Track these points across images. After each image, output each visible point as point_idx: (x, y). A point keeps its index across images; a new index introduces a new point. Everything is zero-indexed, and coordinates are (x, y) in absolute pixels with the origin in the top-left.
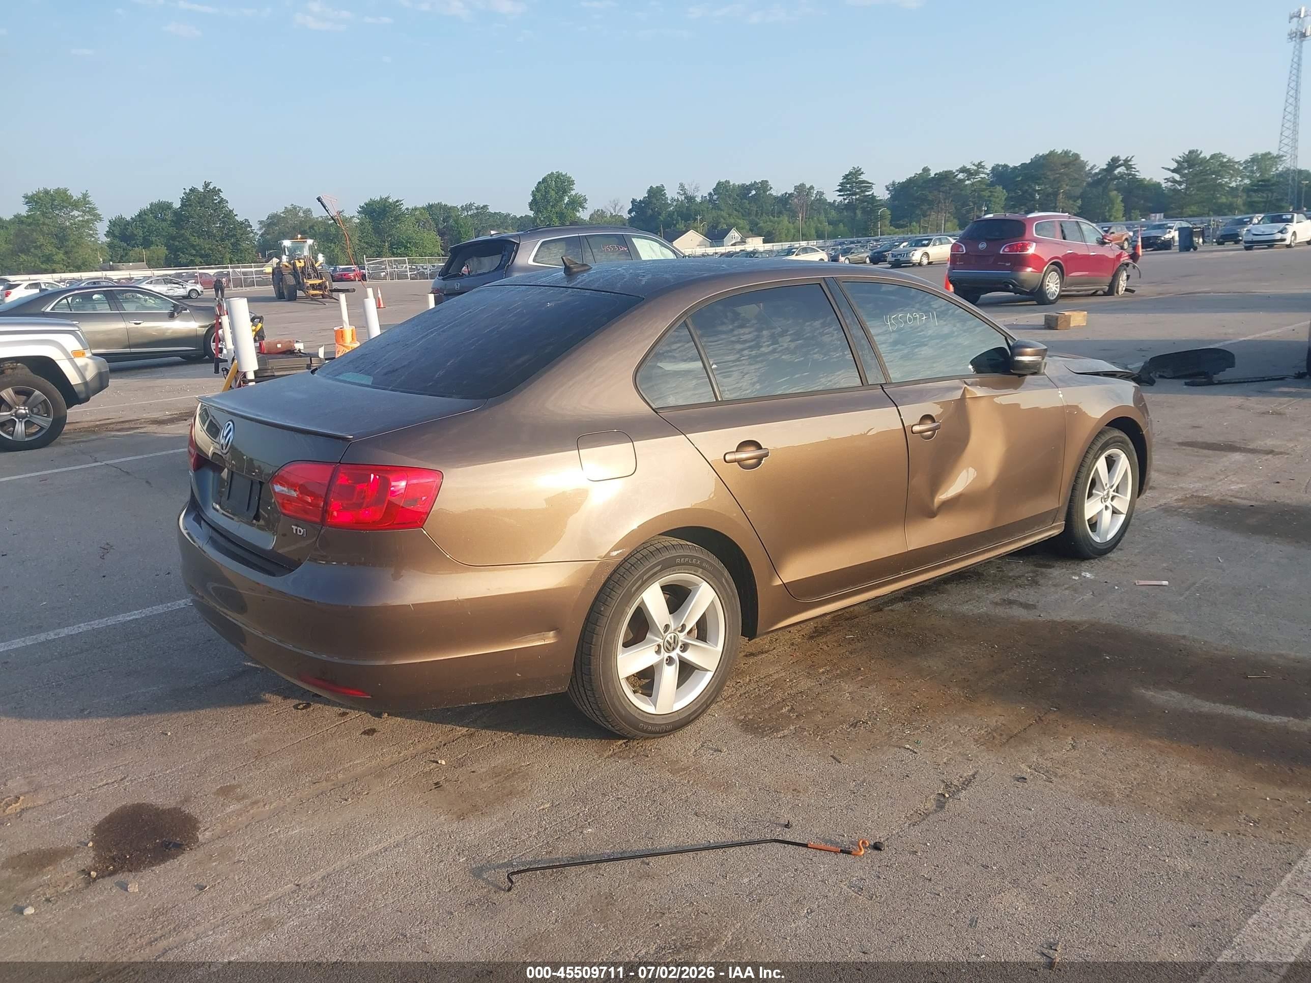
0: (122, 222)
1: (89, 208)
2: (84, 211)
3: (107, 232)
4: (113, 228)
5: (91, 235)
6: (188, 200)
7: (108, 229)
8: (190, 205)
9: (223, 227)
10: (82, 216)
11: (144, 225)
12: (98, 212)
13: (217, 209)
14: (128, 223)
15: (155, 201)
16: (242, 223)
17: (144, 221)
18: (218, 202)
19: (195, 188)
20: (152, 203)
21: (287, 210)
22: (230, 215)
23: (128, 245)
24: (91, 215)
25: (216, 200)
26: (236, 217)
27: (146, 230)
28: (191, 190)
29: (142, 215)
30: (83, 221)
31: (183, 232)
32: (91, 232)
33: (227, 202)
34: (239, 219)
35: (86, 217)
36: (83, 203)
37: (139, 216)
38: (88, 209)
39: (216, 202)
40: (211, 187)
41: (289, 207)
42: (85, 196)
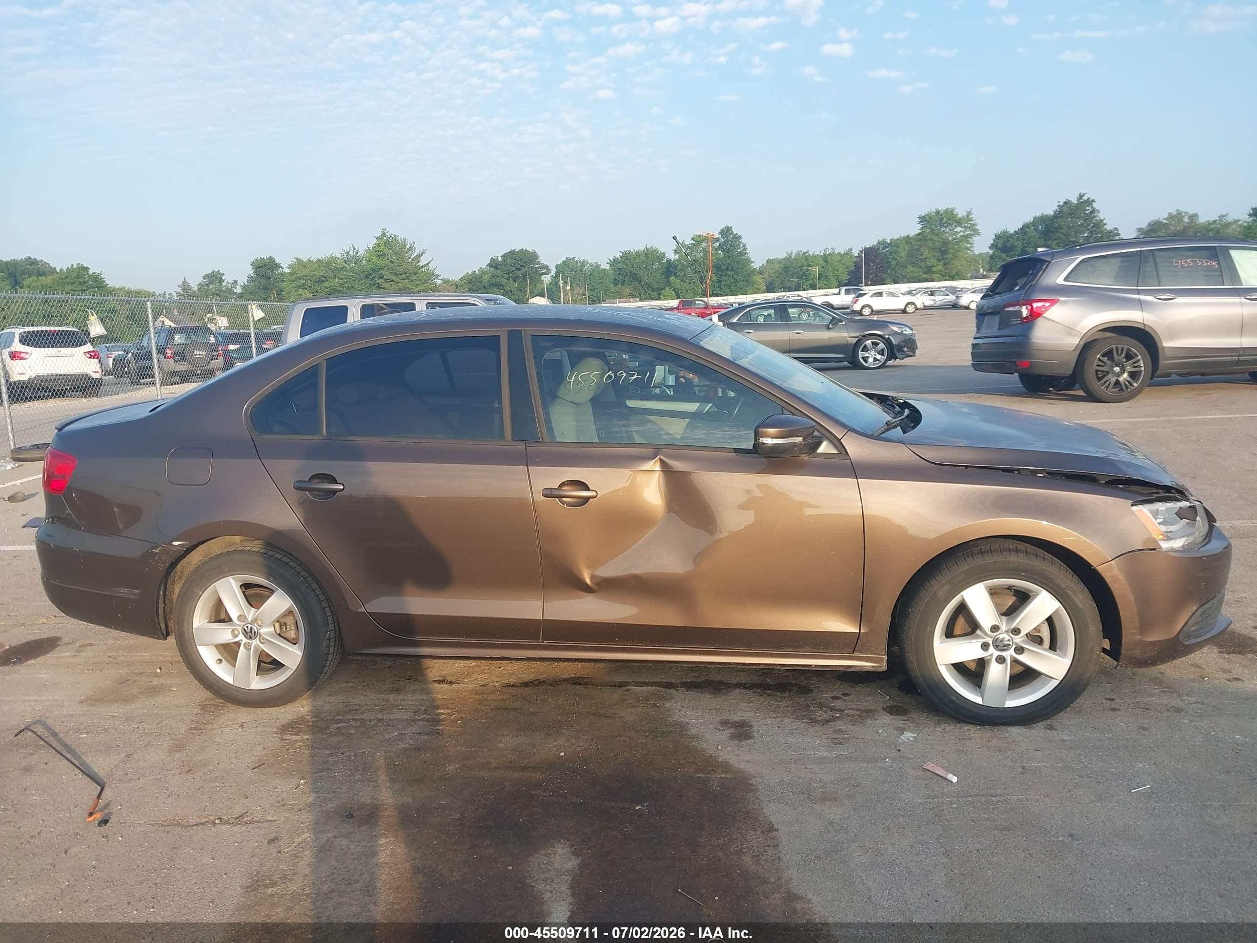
0: (1005, 236)
1: (971, 224)
2: (966, 227)
3: (992, 244)
4: (997, 241)
5: (967, 248)
6: (1061, 212)
7: (992, 242)
8: (1061, 217)
9: (1091, 236)
10: (964, 232)
11: (1025, 237)
12: (977, 227)
13: (1087, 219)
14: (1011, 236)
15: (1039, 214)
16: (1111, 232)
17: (1026, 233)
18: (1090, 213)
19: (1069, 201)
20: (1035, 217)
21: (1171, 216)
22: (1100, 224)
23: (1007, 256)
24: (971, 231)
25: (1088, 210)
26: (1105, 226)
27: (1025, 241)
28: (1065, 203)
29: (1024, 229)
30: (963, 236)
31: (1050, 242)
32: (968, 246)
33: (1099, 212)
34: (1108, 227)
35: (967, 233)
36: (966, 221)
37: (1022, 229)
38: (969, 225)
39: (1087, 212)
40: (1085, 198)
41: (1175, 213)
42: (969, 213)
